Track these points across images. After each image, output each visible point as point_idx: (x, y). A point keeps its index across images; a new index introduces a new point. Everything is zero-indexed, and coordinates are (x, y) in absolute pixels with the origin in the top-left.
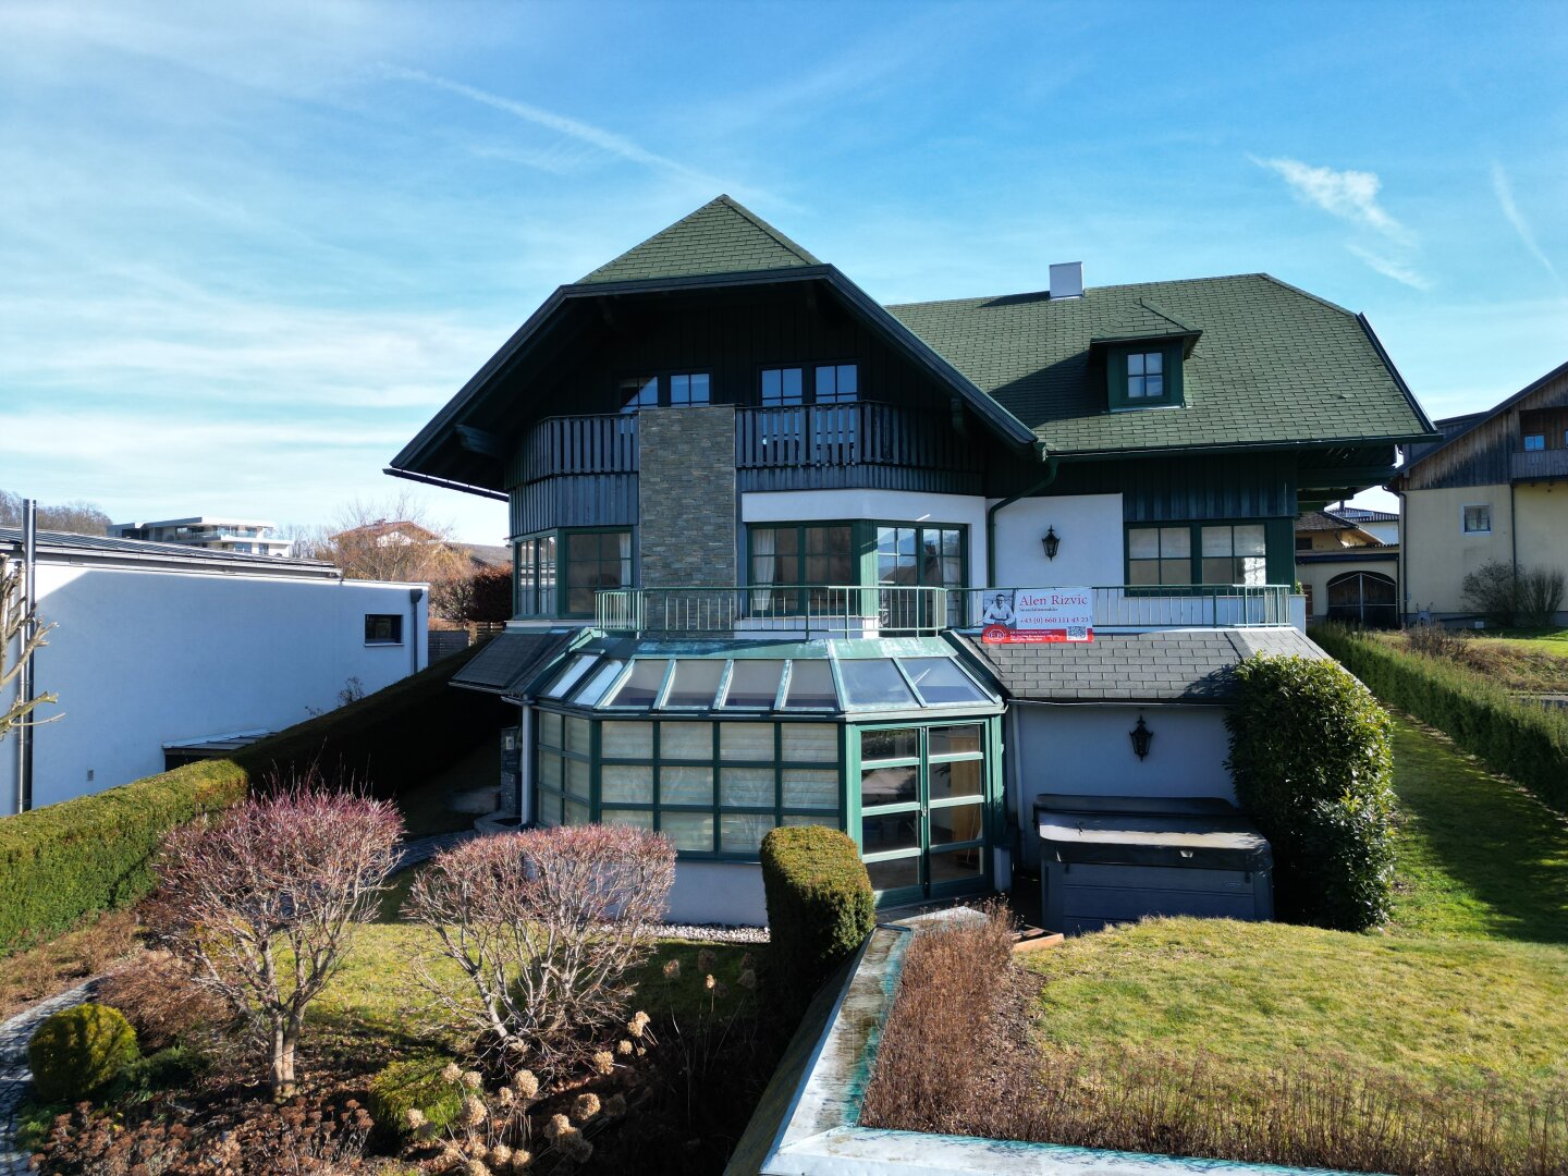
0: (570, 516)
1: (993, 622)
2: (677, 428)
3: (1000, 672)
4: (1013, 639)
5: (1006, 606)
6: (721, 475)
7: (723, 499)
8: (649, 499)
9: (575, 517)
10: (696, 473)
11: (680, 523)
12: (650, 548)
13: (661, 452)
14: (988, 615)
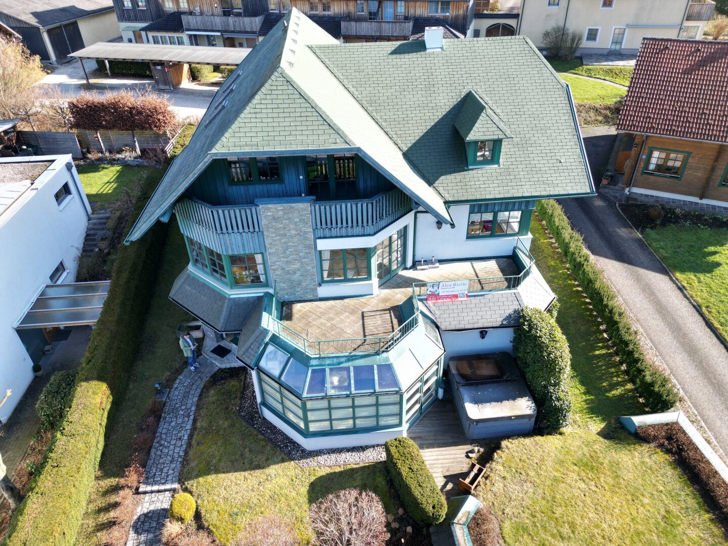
0: (230, 251)
1: (430, 293)
2: (281, 213)
3: (436, 318)
4: (439, 301)
5: (436, 288)
6: (306, 233)
7: (307, 242)
8: (271, 244)
9: (233, 250)
10: (293, 232)
11: (288, 252)
12: (274, 263)
13: (274, 224)
14: (429, 291)
